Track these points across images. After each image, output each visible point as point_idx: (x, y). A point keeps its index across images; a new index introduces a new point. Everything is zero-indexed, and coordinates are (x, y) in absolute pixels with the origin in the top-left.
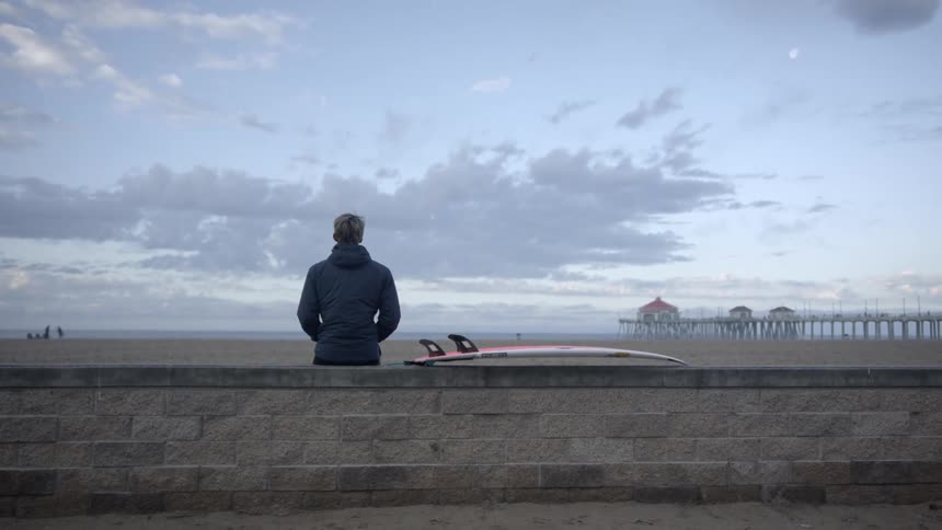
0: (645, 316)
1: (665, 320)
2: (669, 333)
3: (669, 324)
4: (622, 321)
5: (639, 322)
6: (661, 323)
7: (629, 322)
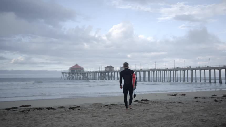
0: (72, 71)
1: (79, 72)
2: (80, 77)
3: (81, 74)
4: (63, 73)
5: (69, 73)
6: (77, 73)
7: (65, 73)
